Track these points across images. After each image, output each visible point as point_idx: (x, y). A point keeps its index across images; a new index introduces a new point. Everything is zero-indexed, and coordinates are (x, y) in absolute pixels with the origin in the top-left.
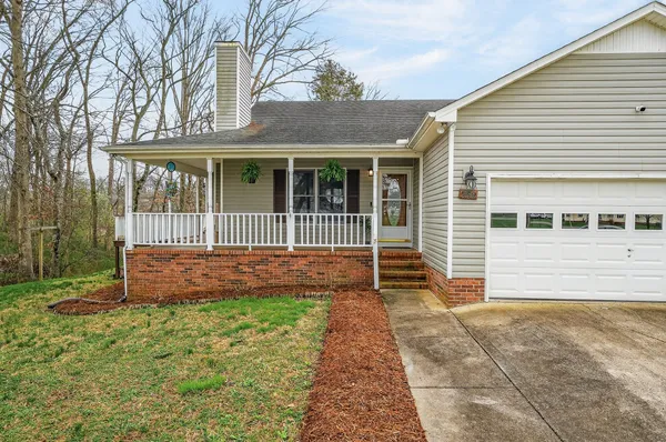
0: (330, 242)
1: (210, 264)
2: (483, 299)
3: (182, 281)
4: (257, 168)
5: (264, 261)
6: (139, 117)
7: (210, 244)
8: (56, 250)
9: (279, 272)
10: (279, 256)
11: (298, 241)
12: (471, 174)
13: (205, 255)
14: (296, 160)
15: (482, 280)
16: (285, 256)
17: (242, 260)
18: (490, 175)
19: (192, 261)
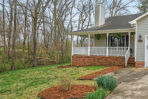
0: (117, 54)
1: (89, 59)
2: (144, 67)
3: (83, 63)
4: (100, 36)
5: (101, 59)
6: (83, 22)
7: (89, 54)
8: (62, 58)
9: (104, 61)
10: (104, 58)
11: (109, 54)
12: (140, 36)
13: (88, 57)
14: (109, 34)
15: (144, 62)
16: (106, 58)
17: (96, 58)
18: (146, 36)
19: (85, 58)
